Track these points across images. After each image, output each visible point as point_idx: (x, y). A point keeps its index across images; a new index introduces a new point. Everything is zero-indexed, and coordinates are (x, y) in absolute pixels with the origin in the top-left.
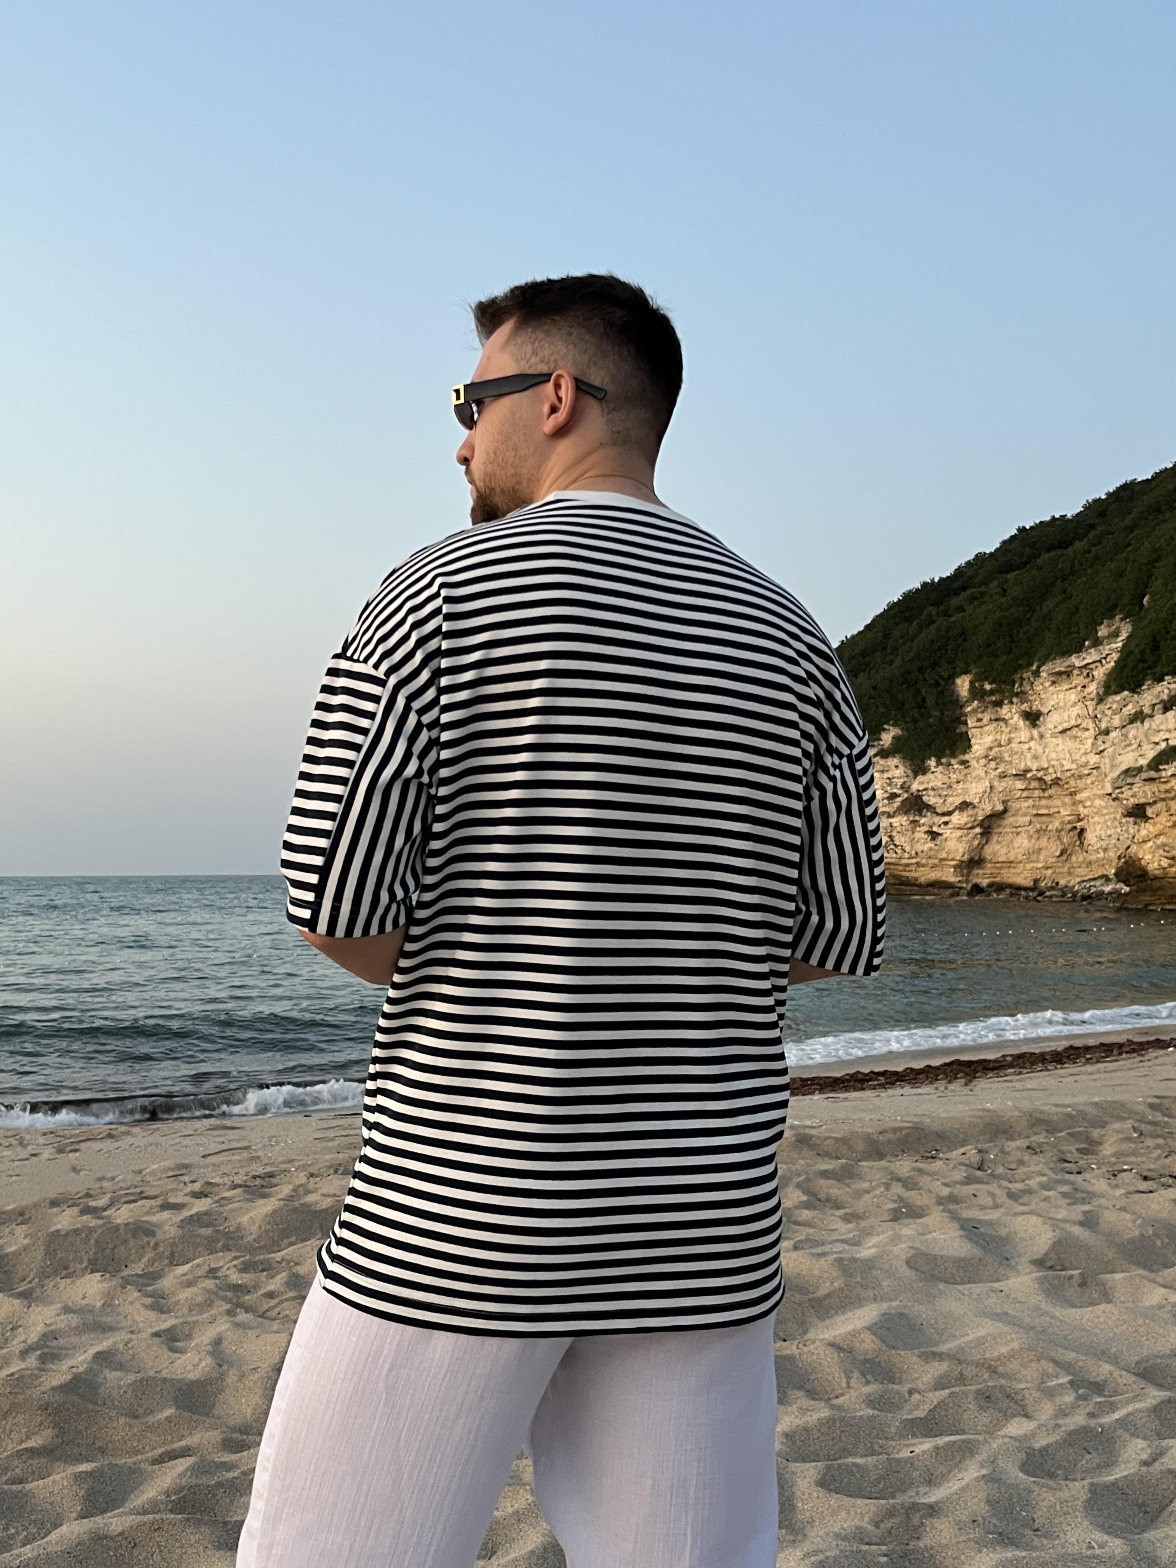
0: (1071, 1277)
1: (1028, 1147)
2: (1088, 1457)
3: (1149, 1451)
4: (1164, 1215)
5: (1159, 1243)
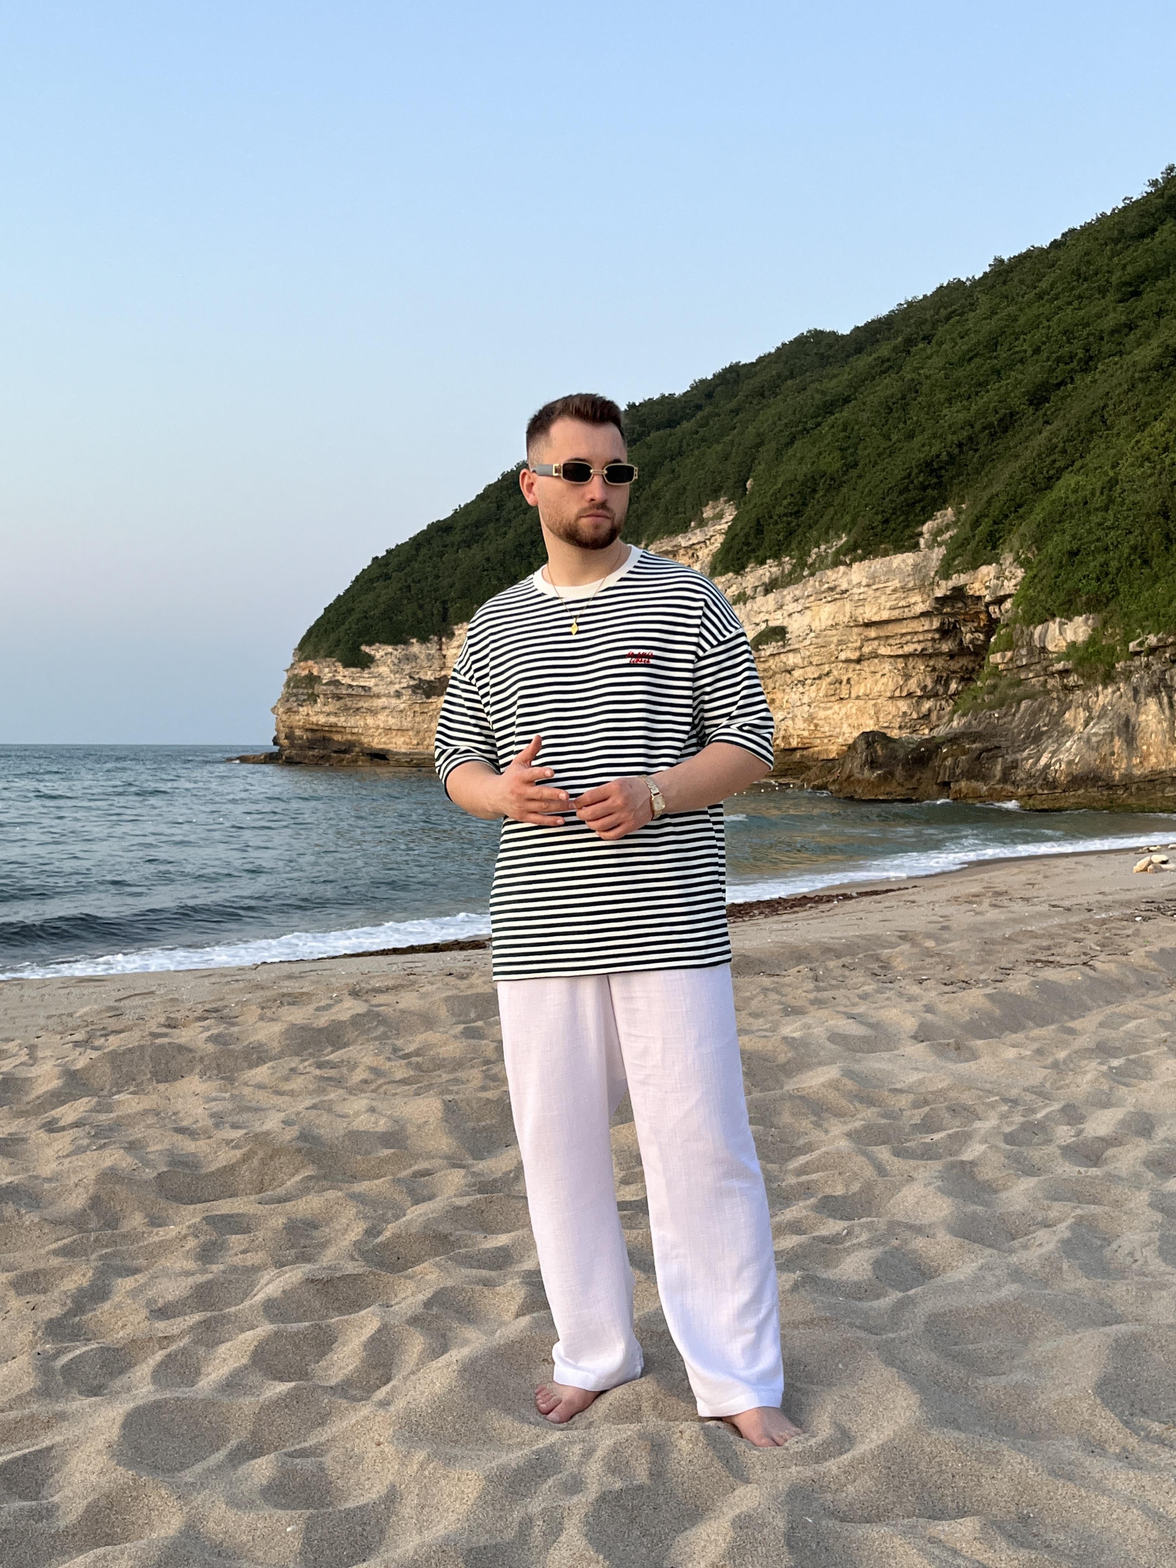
0: (948, 1045)
1: (844, 966)
3: (1073, 1131)
5: (984, 1024)
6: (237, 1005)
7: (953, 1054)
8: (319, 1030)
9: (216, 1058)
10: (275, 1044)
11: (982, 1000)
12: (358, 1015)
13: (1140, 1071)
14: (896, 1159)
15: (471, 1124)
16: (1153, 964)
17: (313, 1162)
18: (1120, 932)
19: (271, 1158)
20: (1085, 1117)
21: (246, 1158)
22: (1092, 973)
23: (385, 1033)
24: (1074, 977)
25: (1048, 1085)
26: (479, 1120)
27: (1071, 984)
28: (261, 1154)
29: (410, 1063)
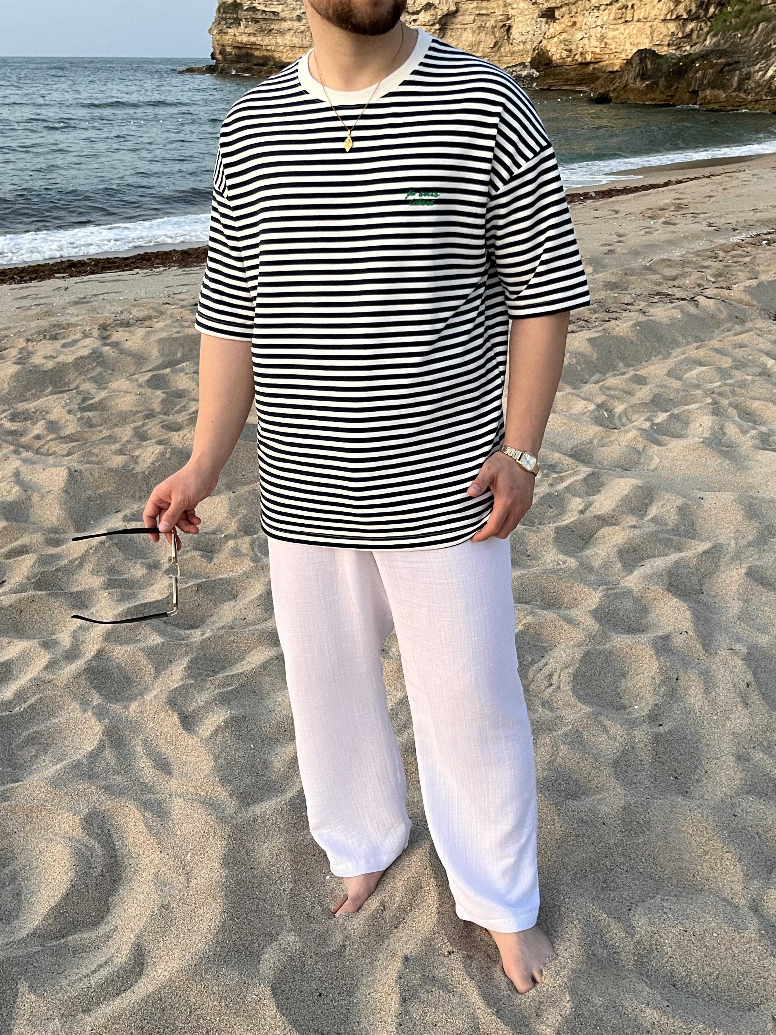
2: (551, 510)
3: (583, 505)
4: (582, 349)
5: (579, 368)
6: (15, 335)
8: (45, 372)
11: (585, 343)
13: (678, 426)
15: (89, 493)
16: (747, 298)
18: (740, 259)
20: (604, 485)
22: (693, 310)
23: (100, 373)
24: (675, 315)
25: (595, 442)
26: (98, 488)
27: (669, 322)
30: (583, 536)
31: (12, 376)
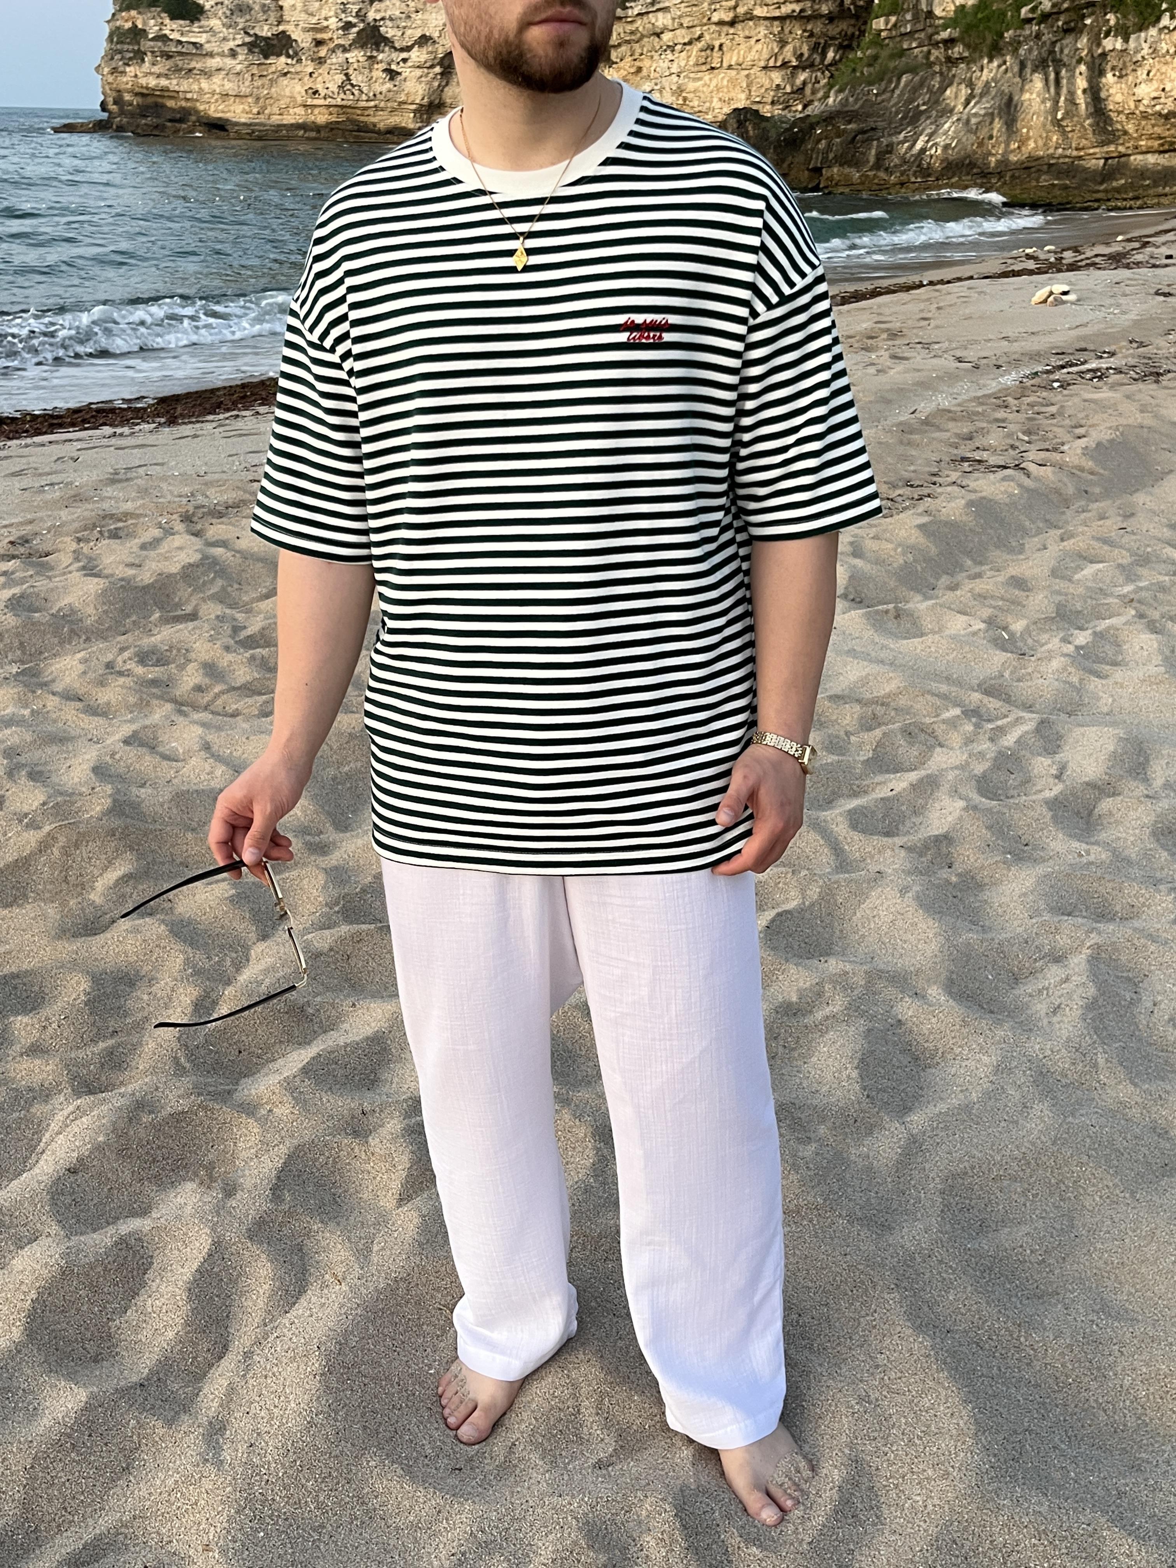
0: (887, 612)
2: (1013, 776)
3: (1055, 767)
4: (912, 540)
5: (919, 568)
6: (49, 532)
7: (891, 625)
8: (144, 588)
9: (18, 635)
10: (90, 610)
11: (915, 533)
12: (190, 565)
13: (1109, 650)
14: (856, 836)
15: (331, 771)
16: (1090, 464)
17: (132, 849)
18: (1043, 409)
19: (77, 846)
20: (1062, 737)
21: (44, 846)
22: (1027, 482)
23: (223, 589)
24: (1010, 490)
25: (1007, 674)
26: (340, 764)
27: (1007, 501)
28: (62, 840)
29: (253, 658)
30: (1079, 812)
31: (98, 596)
